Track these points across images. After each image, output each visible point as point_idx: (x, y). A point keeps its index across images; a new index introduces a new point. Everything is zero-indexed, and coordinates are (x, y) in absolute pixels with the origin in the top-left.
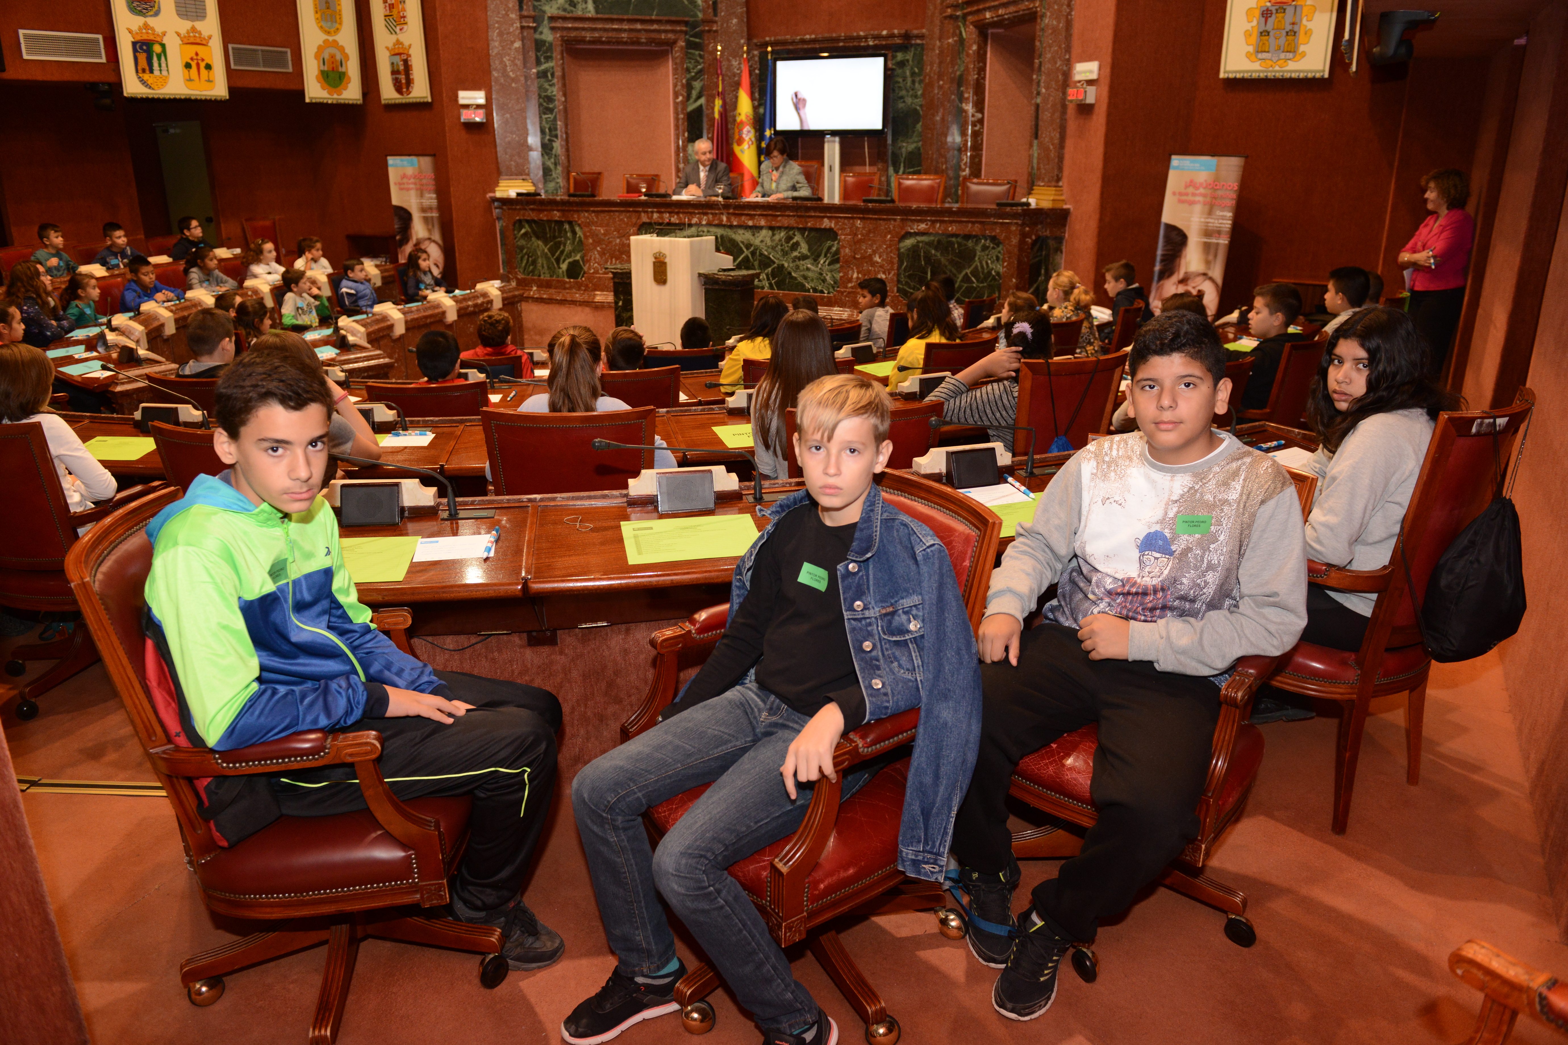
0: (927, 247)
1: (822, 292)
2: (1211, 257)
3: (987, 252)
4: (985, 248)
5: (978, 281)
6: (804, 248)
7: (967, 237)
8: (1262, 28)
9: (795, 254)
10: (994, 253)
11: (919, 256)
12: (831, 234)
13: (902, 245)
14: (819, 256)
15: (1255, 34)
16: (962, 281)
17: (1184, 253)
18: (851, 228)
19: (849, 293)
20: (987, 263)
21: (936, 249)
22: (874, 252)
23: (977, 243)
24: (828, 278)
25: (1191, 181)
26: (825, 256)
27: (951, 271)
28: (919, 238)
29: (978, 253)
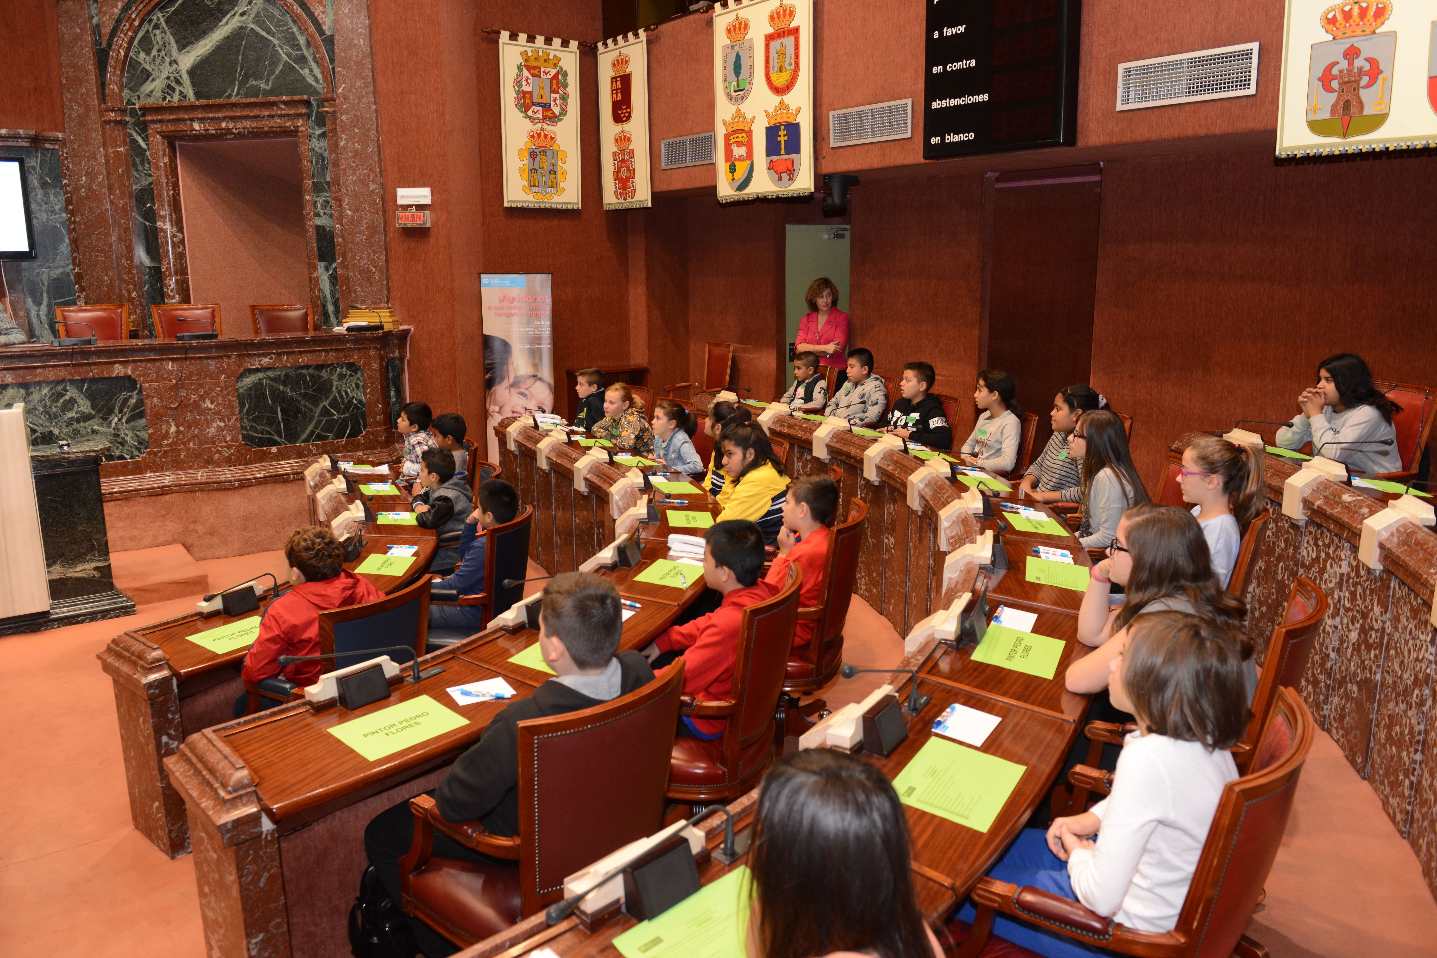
0: (272, 383)
1: (121, 457)
2: (537, 361)
3: (344, 381)
4: (341, 377)
5: (338, 412)
6: (84, 406)
7: (320, 367)
8: (532, 167)
9: (70, 415)
10: (353, 381)
11: (264, 395)
12: (129, 383)
13: (239, 385)
14: (111, 411)
15: (527, 171)
16: (321, 415)
17: (510, 360)
18: (157, 373)
19: (165, 452)
20: (346, 392)
21: (284, 384)
22: (203, 398)
23: (331, 373)
24: (128, 439)
25: (504, 296)
26: (121, 411)
27: (305, 406)
28: (261, 375)
29: (335, 383)
